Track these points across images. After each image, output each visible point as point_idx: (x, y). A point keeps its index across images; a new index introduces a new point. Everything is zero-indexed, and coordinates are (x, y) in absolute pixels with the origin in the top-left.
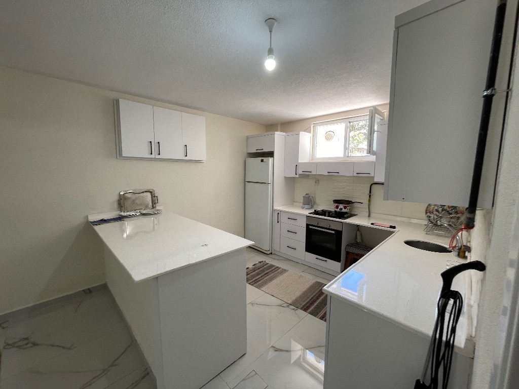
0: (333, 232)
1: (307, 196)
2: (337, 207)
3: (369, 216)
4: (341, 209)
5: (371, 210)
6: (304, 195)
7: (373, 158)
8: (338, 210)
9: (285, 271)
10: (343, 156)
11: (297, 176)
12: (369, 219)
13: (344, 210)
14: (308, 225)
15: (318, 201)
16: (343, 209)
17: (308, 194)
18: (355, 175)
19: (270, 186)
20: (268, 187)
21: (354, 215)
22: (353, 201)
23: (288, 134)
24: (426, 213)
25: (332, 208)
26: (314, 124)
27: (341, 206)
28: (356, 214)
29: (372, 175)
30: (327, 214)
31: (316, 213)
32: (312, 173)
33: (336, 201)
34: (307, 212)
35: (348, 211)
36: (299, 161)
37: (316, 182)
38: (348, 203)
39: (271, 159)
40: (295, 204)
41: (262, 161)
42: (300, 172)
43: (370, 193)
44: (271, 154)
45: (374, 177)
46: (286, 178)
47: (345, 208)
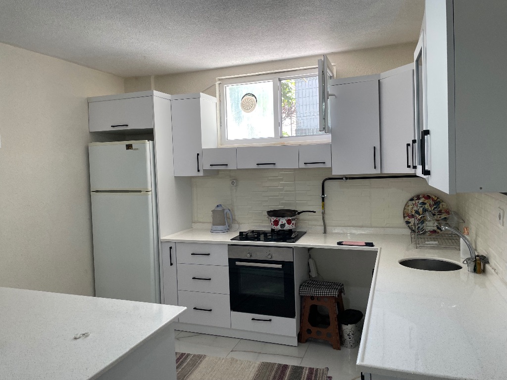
0: (280, 266)
1: (219, 209)
2: (276, 223)
3: (325, 232)
4: (283, 226)
5: (327, 222)
6: (213, 207)
7: (327, 138)
8: (278, 227)
9: (200, 358)
10: (273, 136)
11: (201, 174)
12: (325, 237)
13: (288, 227)
14: (232, 261)
15: (238, 215)
16: (287, 225)
17: (221, 205)
18: (302, 166)
19: (151, 196)
20: (147, 199)
21: (304, 233)
22: (299, 209)
23: (175, 96)
24: (404, 217)
25: (266, 225)
26: (219, 80)
27: (283, 221)
28: (304, 230)
29: (328, 165)
30: (262, 237)
31: (243, 236)
32: (229, 168)
33: (272, 213)
34: (227, 238)
35: (294, 227)
36: (203, 147)
37: (233, 183)
38: (292, 214)
39: (148, 144)
40: (195, 226)
41: (129, 147)
42: (206, 165)
43: (323, 194)
44: (148, 134)
45: (331, 168)
46: (178, 179)
47: (289, 222)
